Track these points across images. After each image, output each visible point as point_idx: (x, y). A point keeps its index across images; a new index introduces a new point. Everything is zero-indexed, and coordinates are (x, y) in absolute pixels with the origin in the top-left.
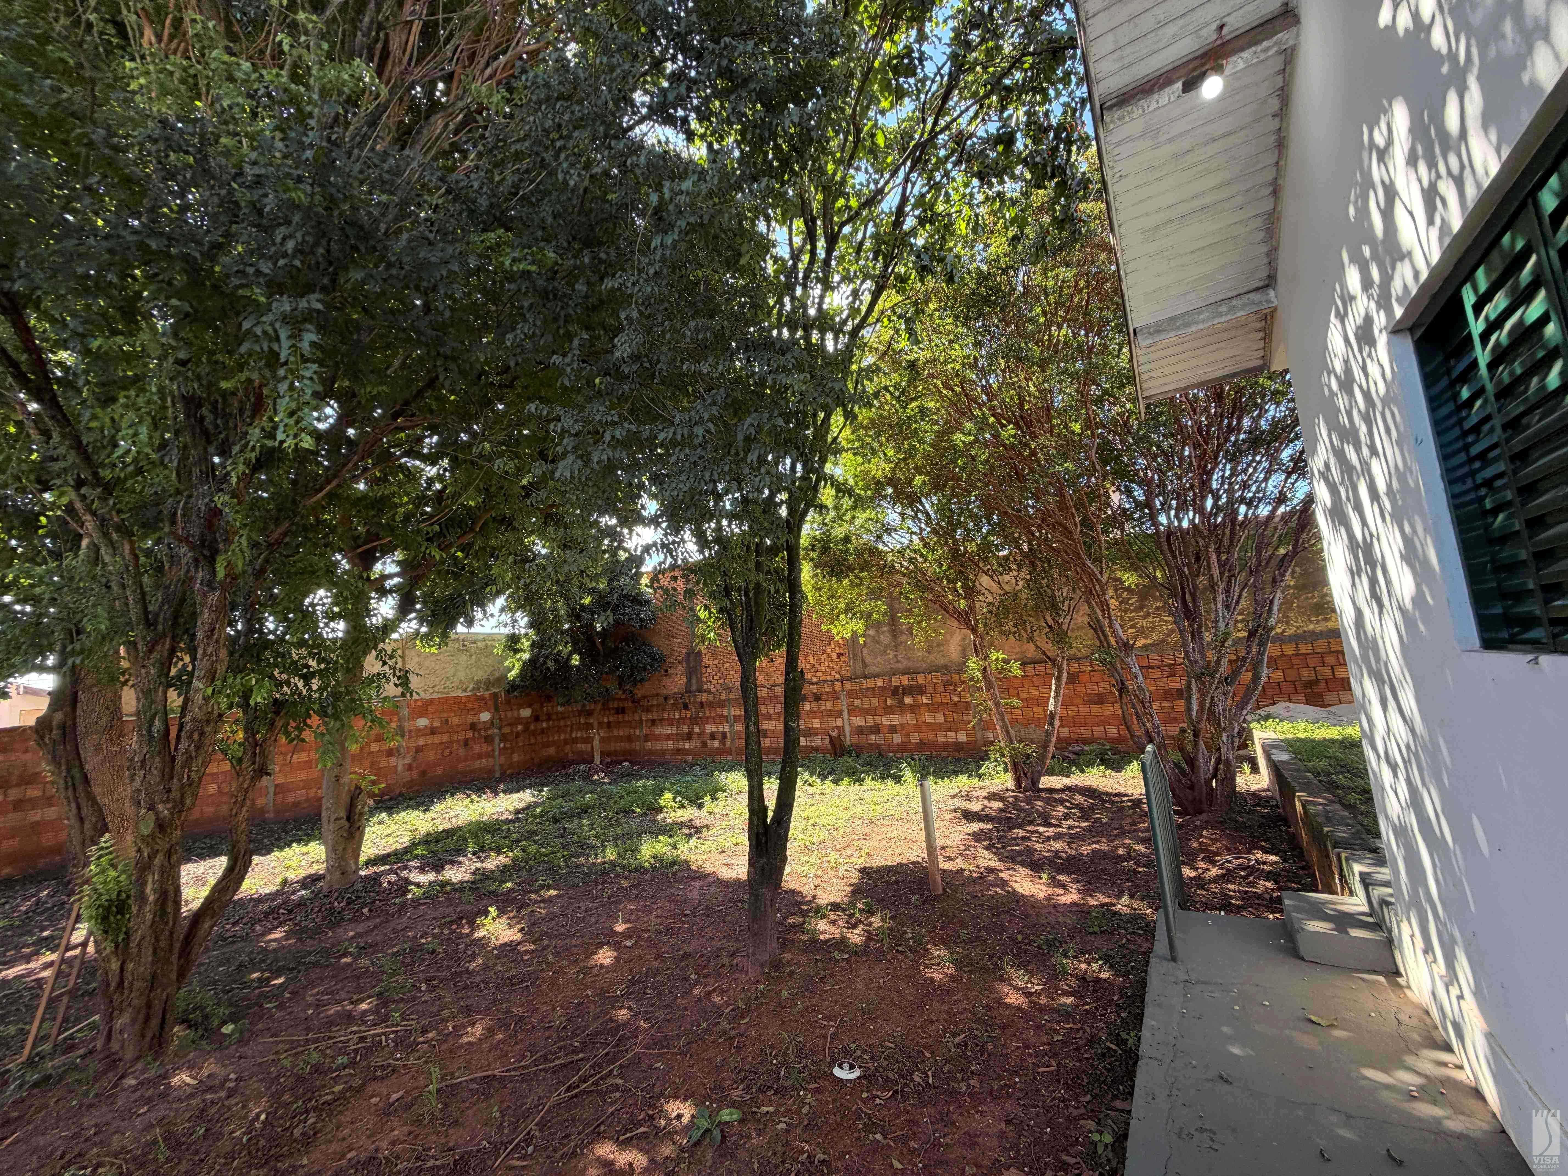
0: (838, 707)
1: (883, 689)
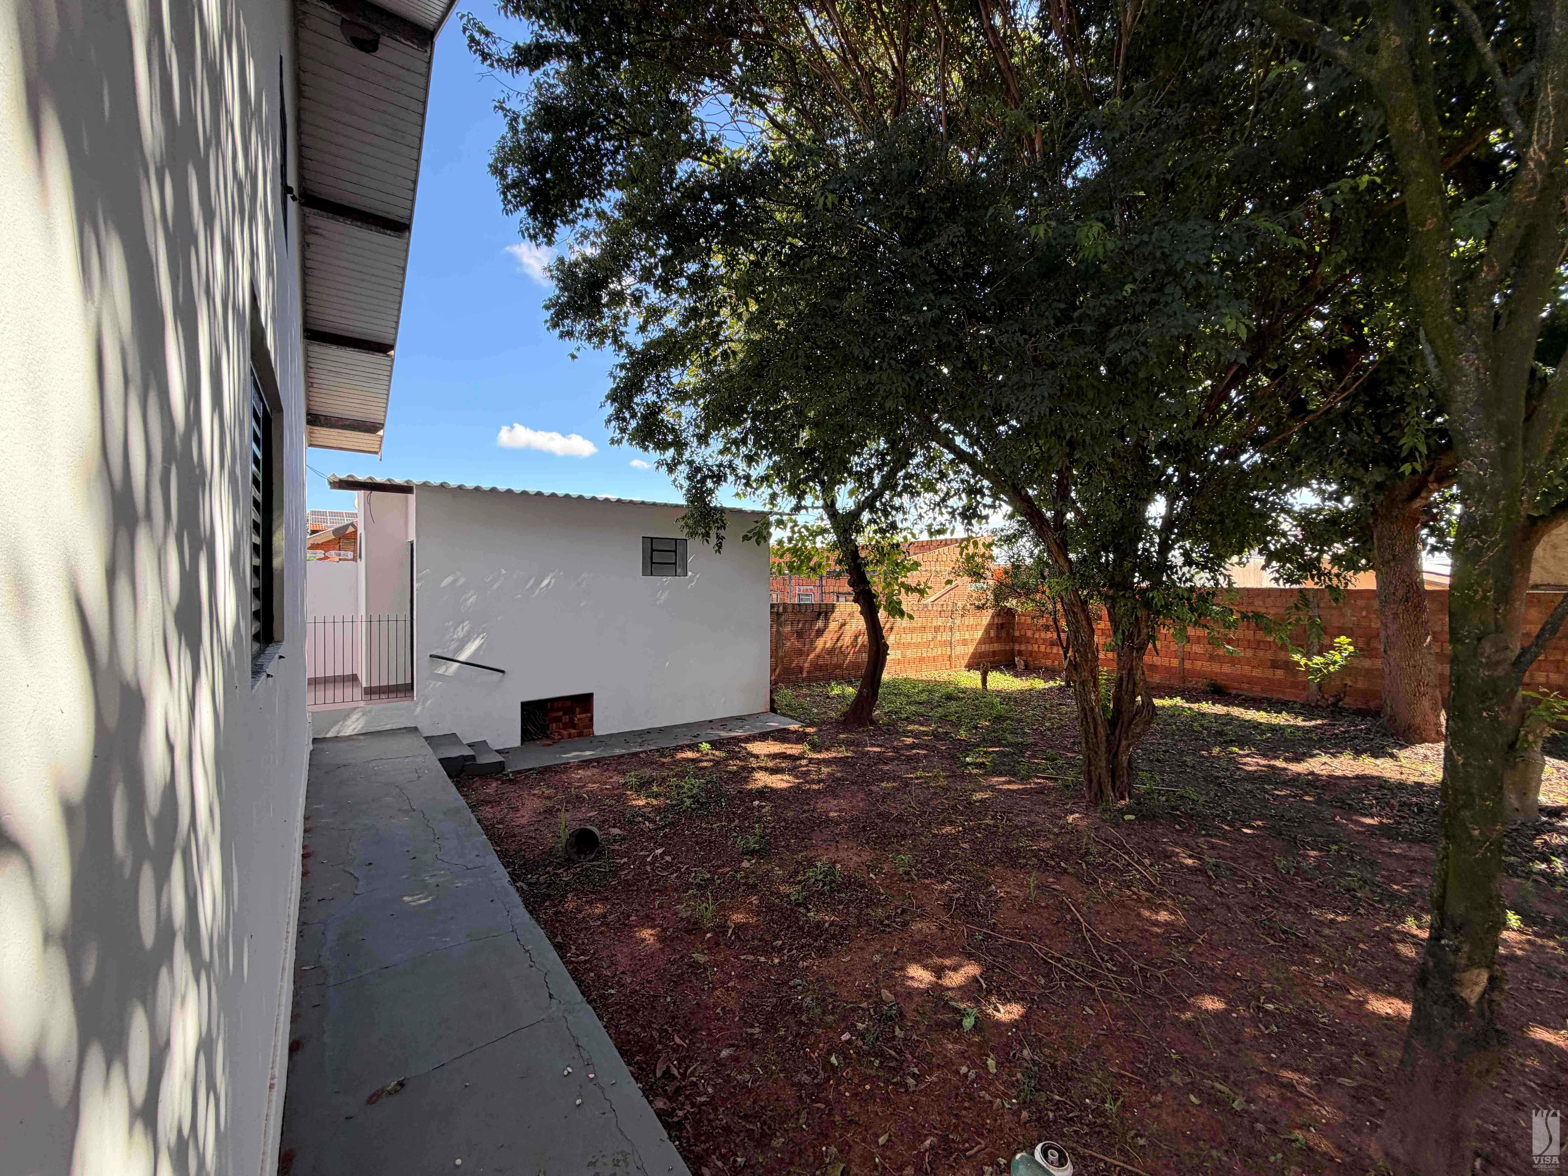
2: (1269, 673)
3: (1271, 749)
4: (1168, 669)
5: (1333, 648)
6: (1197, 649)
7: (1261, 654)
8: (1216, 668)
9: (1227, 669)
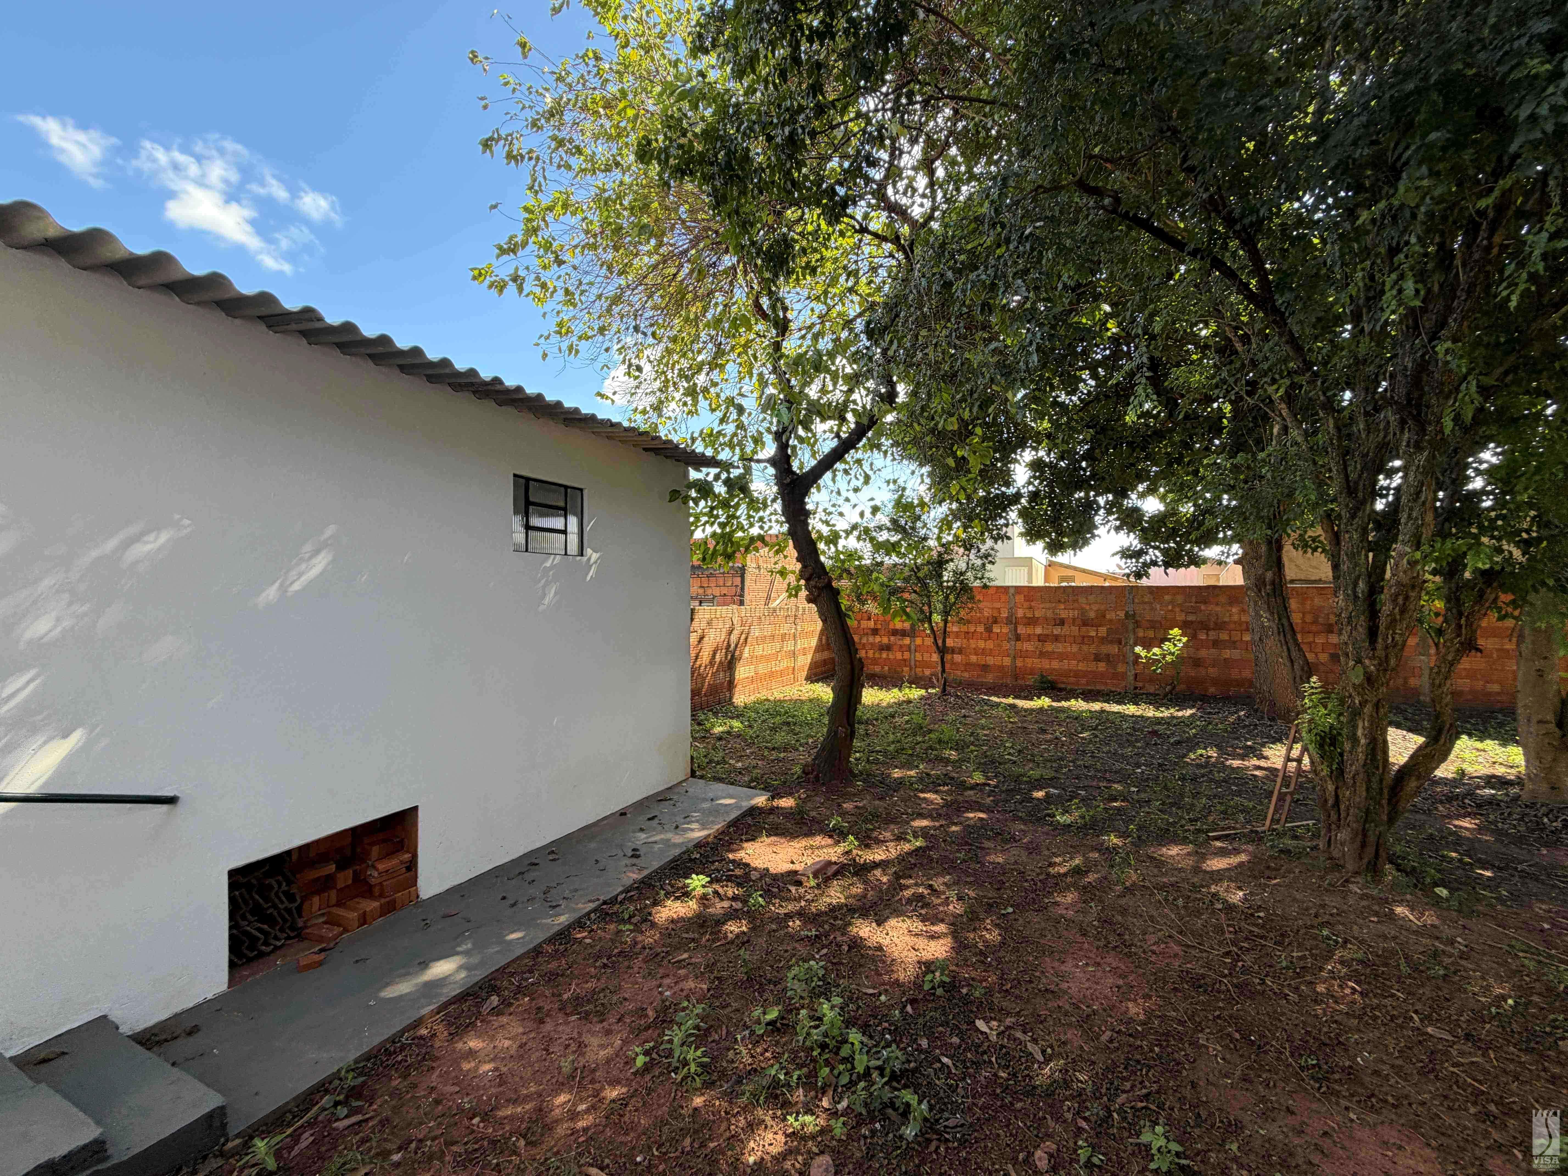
2: (1092, 666)
4: (1001, 668)
5: (1169, 640)
6: (1028, 646)
7: (1085, 648)
8: (1046, 664)
9: (1055, 664)
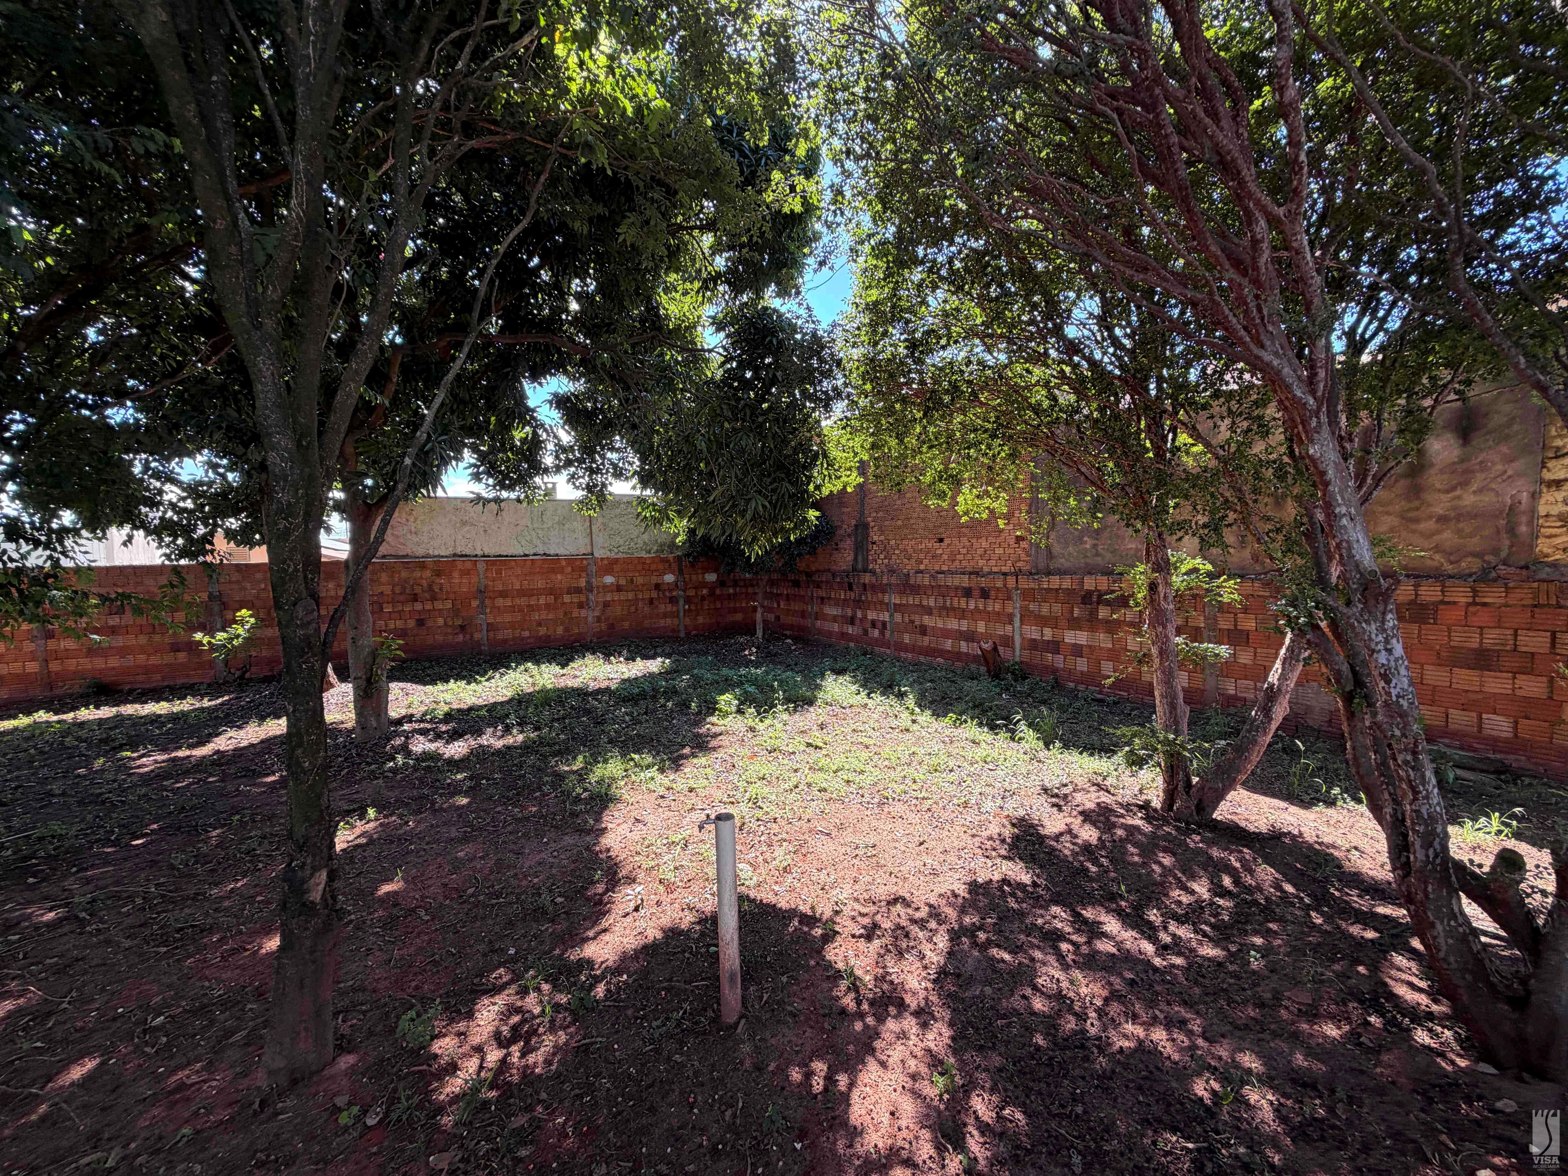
0: (1010, 610)
1: (1069, 592)
3: (172, 741)
4: (22, 678)
5: (236, 622)
6: (67, 644)
7: (157, 638)
8: (99, 663)
9: (114, 662)
